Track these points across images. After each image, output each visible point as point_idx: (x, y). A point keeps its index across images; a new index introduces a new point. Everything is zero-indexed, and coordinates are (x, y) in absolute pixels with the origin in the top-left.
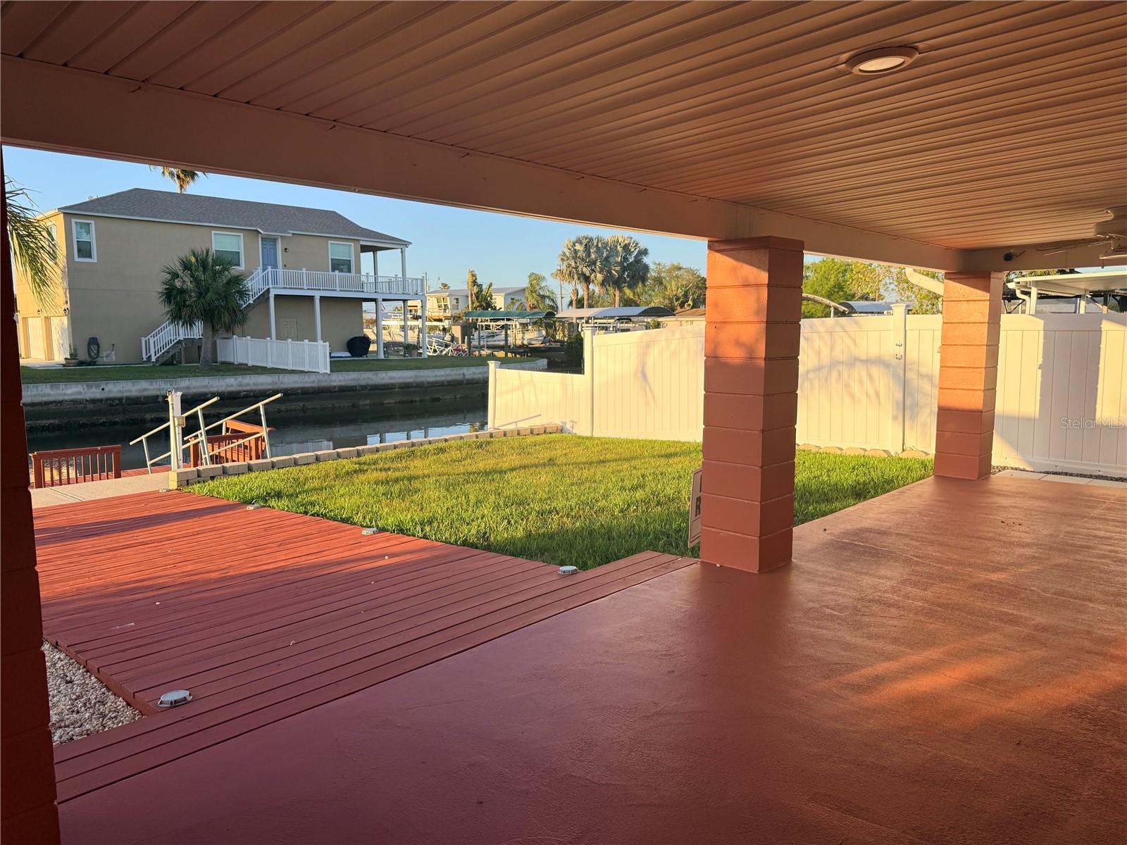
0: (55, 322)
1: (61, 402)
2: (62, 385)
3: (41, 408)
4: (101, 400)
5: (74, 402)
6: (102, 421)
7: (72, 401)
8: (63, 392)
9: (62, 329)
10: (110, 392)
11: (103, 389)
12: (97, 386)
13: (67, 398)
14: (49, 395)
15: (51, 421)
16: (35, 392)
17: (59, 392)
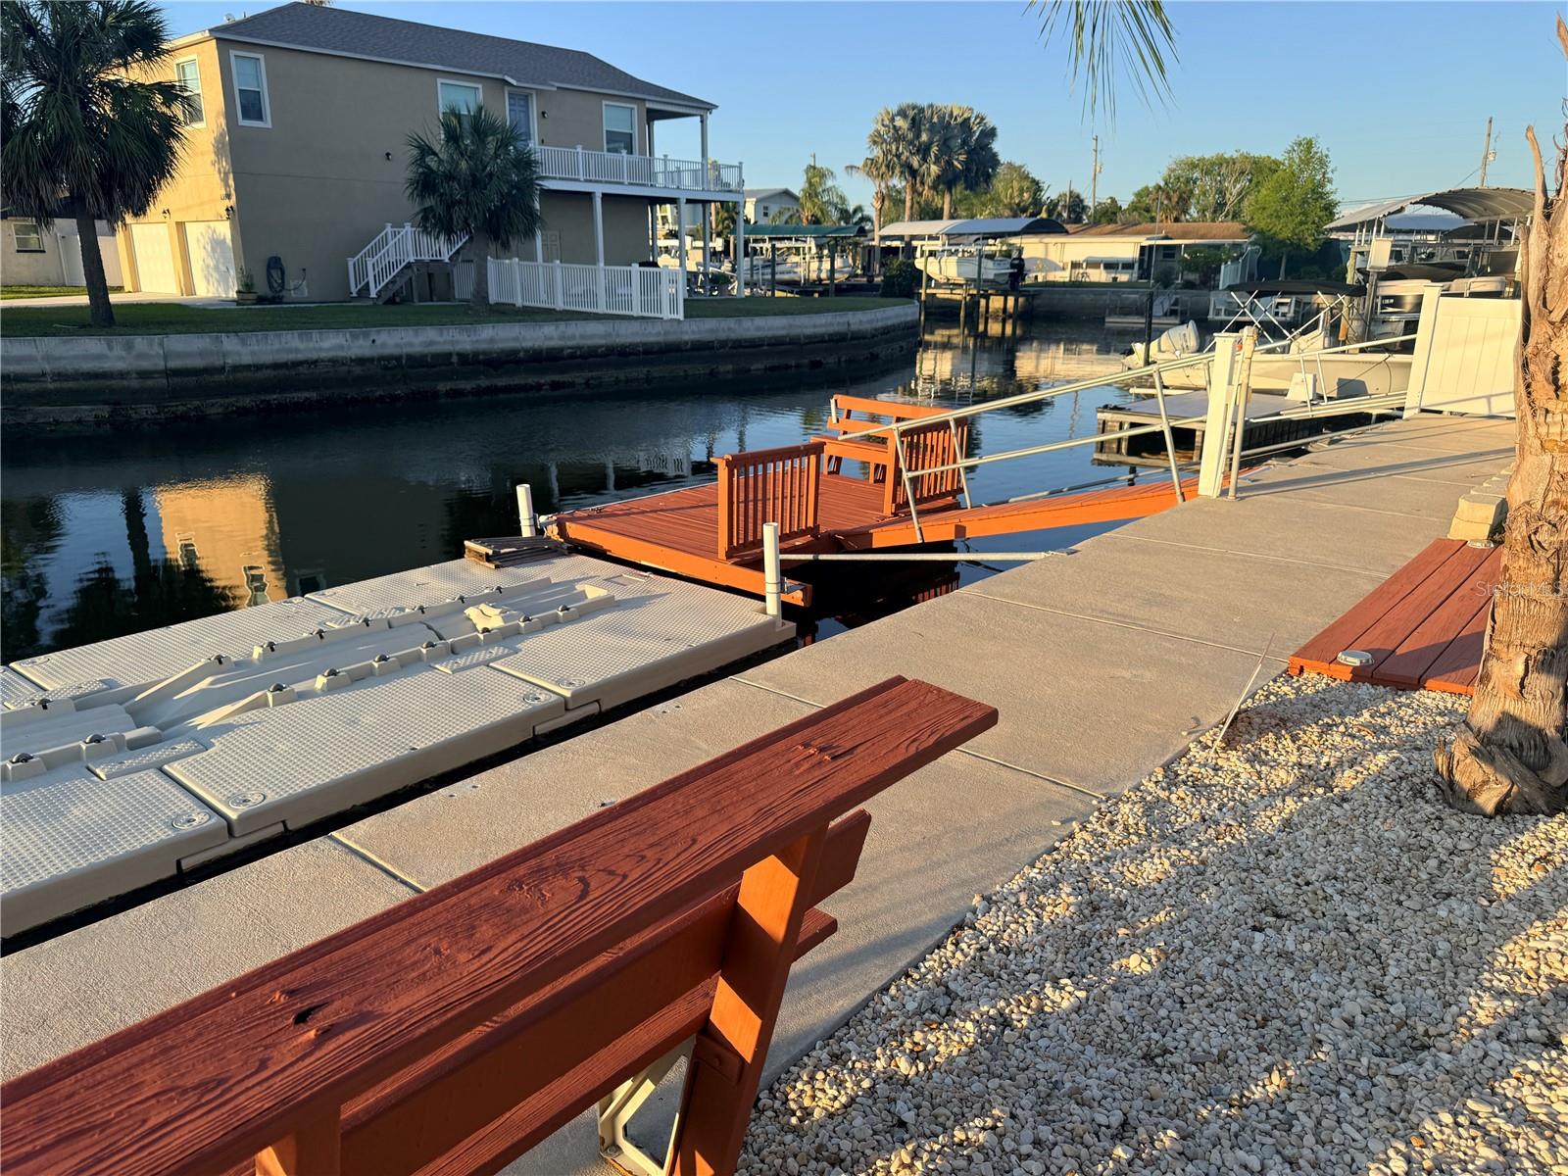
0: (193, 231)
1: (315, 362)
2: (315, 334)
3: (287, 372)
4: (371, 360)
5: (334, 361)
6: (377, 394)
7: (330, 360)
8: (317, 346)
9: (217, 243)
10: (384, 345)
11: (374, 341)
12: (366, 335)
13: (323, 355)
14: (297, 351)
15: (307, 394)
16: (276, 346)
17: (311, 345)
